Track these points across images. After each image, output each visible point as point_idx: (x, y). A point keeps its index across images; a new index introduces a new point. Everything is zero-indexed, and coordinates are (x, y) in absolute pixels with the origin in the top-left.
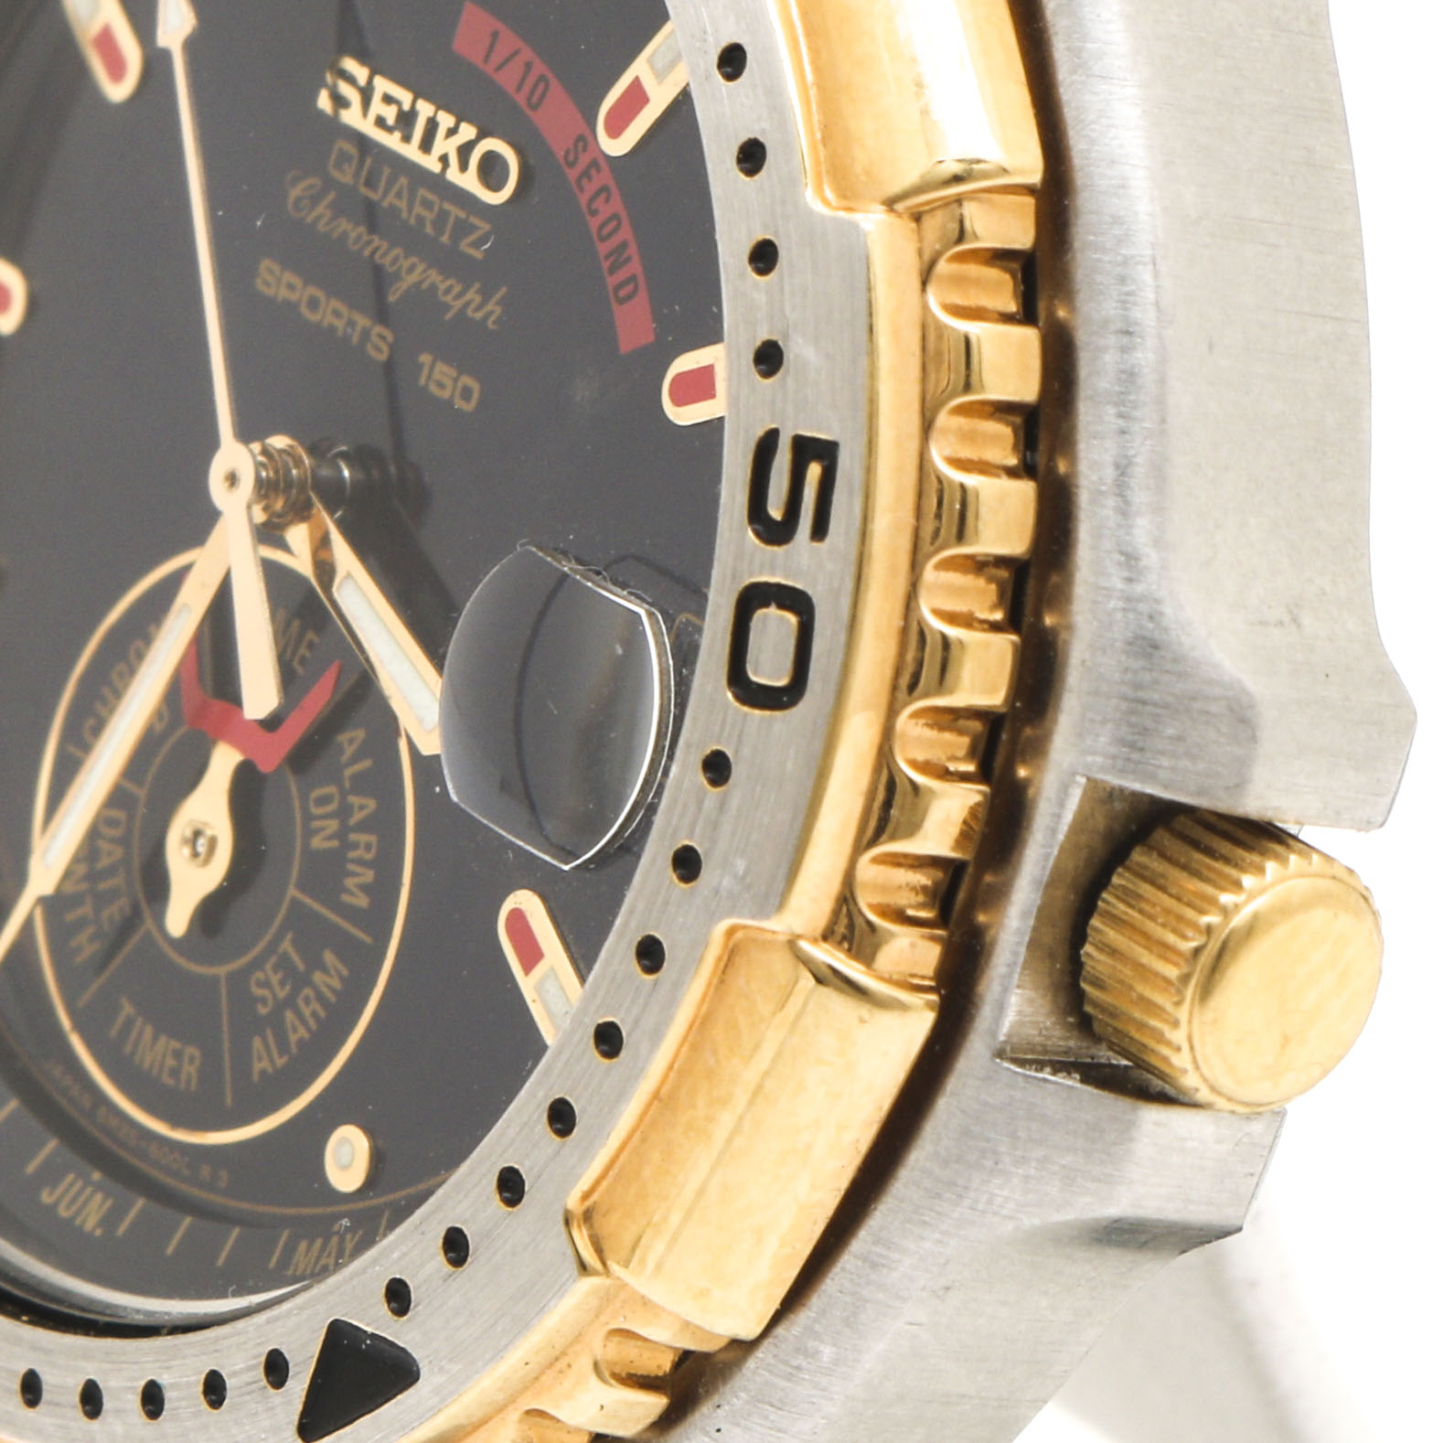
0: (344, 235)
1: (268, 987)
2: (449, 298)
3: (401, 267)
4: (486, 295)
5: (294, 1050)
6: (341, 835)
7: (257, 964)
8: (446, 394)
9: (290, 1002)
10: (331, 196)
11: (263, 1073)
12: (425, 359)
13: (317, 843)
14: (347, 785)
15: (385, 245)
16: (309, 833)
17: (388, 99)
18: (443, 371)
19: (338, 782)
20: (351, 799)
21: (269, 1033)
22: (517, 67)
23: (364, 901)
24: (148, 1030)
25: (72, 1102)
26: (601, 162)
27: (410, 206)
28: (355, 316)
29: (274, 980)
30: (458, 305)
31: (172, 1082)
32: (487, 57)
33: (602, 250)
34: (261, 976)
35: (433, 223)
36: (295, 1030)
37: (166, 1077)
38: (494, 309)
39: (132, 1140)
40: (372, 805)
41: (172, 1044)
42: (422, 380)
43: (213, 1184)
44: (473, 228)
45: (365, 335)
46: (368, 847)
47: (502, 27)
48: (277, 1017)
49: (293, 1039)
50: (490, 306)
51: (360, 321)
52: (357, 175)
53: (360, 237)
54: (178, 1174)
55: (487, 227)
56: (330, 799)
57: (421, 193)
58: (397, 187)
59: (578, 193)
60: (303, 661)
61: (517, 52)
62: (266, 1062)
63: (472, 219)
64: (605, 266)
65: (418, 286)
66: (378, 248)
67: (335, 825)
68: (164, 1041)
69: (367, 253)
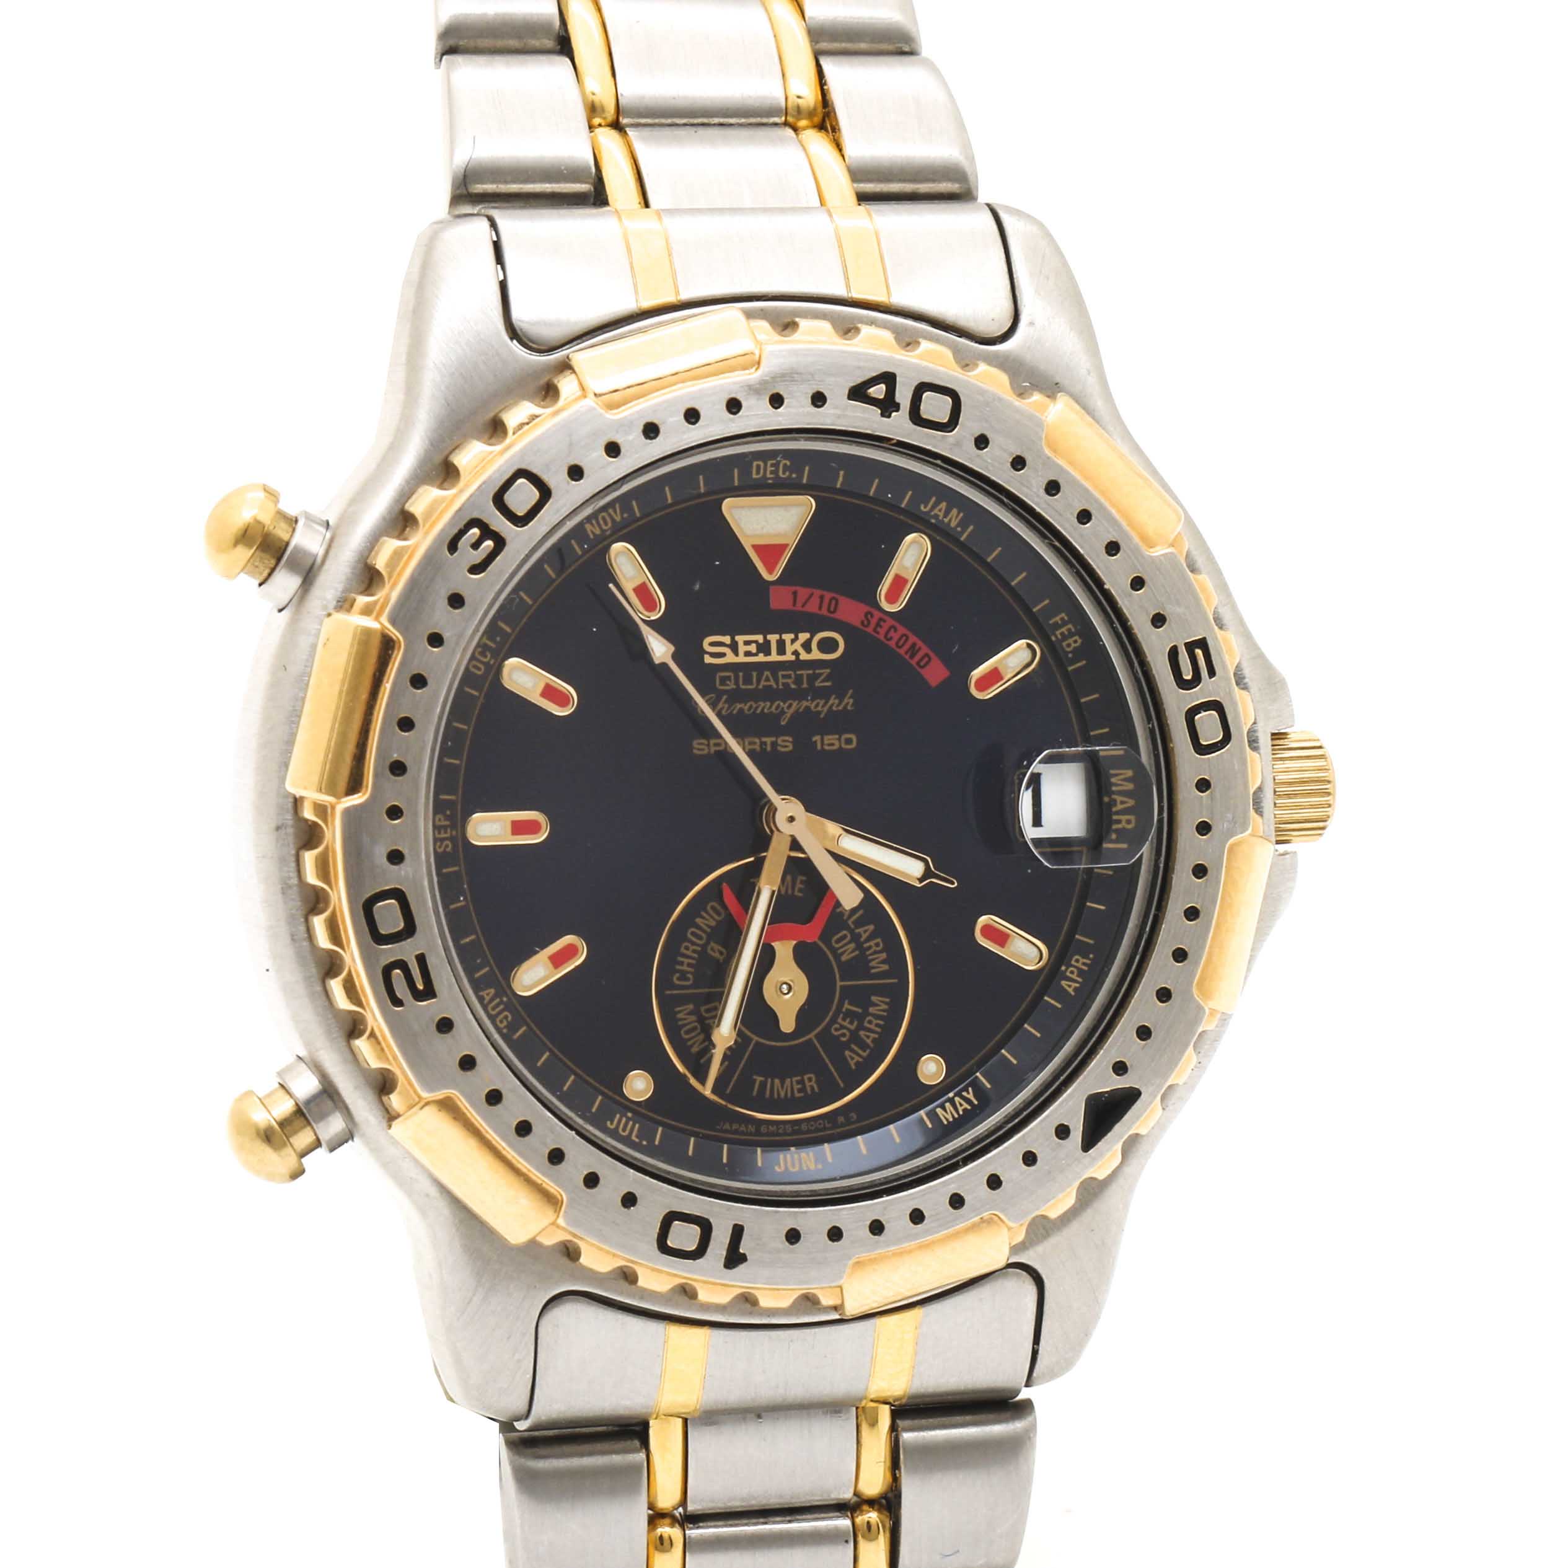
0: (741, 710)
1: (843, 1028)
2: (819, 709)
3: (783, 709)
4: (841, 698)
5: (872, 1045)
6: (859, 946)
7: (833, 1021)
8: (836, 747)
9: (861, 1027)
10: (725, 697)
11: (857, 1064)
12: (817, 738)
13: (844, 958)
14: (852, 926)
15: (768, 704)
16: (837, 957)
17: (747, 643)
18: (828, 739)
19: (848, 928)
20: (857, 931)
21: (853, 1046)
22: (815, 600)
23: (885, 967)
24: (777, 1081)
25: (743, 1133)
26: (885, 617)
27: (777, 681)
28: (764, 739)
29: (846, 1024)
30: (826, 709)
31: (802, 1095)
32: (794, 604)
33: (902, 651)
34: (837, 1026)
35: (794, 683)
36: (868, 1037)
37: (797, 1095)
38: (849, 701)
39: (789, 1129)
40: (871, 927)
41: (795, 1079)
42: (819, 747)
43: (849, 1122)
44: (821, 674)
45: (774, 744)
46: (877, 945)
47: (798, 588)
48: (855, 1038)
49: (869, 1041)
50: (846, 701)
51: (768, 740)
52: (737, 683)
53: (751, 707)
54: (825, 1129)
55: (828, 671)
56: (845, 937)
57: (780, 673)
58: (764, 677)
59: (876, 635)
60: (800, 890)
61: (812, 595)
62: (857, 1058)
63: (817, 671)
64: (907, 657)
65: (797, 712)
66: (764, 706)
67: (852, 946)
68: (788, 1081)
69: (759, 711)
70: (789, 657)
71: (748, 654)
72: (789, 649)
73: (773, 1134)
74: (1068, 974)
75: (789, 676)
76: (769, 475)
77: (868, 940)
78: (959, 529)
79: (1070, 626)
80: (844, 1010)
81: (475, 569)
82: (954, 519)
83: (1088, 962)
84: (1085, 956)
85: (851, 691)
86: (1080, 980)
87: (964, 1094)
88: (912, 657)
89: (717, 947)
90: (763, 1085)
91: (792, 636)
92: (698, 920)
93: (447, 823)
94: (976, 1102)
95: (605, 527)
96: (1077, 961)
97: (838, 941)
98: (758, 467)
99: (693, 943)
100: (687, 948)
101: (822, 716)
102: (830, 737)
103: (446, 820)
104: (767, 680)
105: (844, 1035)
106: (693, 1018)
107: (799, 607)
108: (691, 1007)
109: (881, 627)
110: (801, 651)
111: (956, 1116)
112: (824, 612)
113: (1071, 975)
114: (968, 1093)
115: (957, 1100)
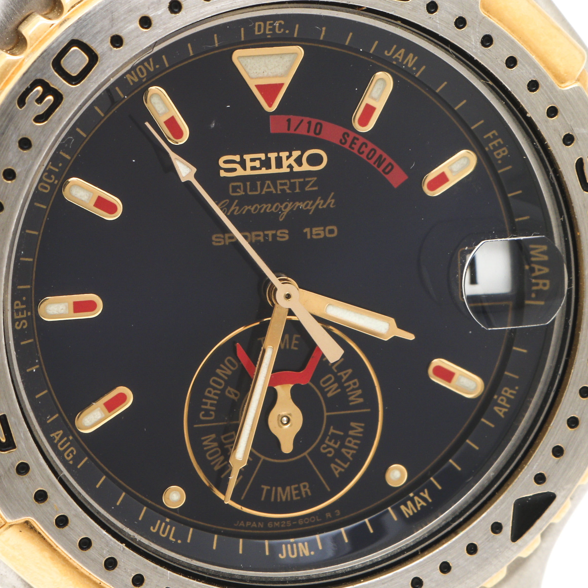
0: (249, 211)
1: (329, 447)
2: (308, 207)
3: (281, 209)
4: (325, 199)
5: (351, 459)
6: (341, 386)
7: (322, 442)
8: (322, 236)
9: (343, 446)
10: (236, 202)
11: (340, 473)
12: (307, 230)
13: (330, 395)
14: (336, 371)
15: (270, 205)
16: (324, 394)
17: (252, 160)
18: (315, 230)
19: (332, 372)
20: (339, 374)
21: (337, 460)
22: (304, 126)
23: (361, 400)
24: (280, 489)
25: (254, 529)
26: (357, 136)
27: (276, 188)
28: (266, 232)
29: (331, 444)
30: (314, 207)
31: (299, 498)
32: (289, 129)
33: (371, 162)
34: (324, 446)
35: (289, 189)
36: (348, 453)
37: (295, 498)
38: (331, 201)
39: (289, 524)
40: (350, 371)
41: (293, 487)
42: (309, 237)
43: (334, 517)
44: (309, 182)
45: (274, 236)
46: (354, 384)
47: (291, 117)
48: (339, 454)
49: (349, 456)
50: (329, 201)
51: (270, 233)
52: (245, 190)
53: (256, 208)
54: (316, 523)
55: (315, 179)
56: (330, 379)
57: (278, 182)
58: (266, 185)
59: (352, 150)
60: (296, 345)
61: (302, 121)
62: (340, 469)
63: (307, 179)
64: (375, 166)
65: (291, 210)
66: (267, 208)
67: (336, 385)
68: (288, 488)
69: (262, 211)
70: (285, 170)
71: (253, 168)
72: (285, 163)
73: (277, 528)
74: (499, 401)
75: (285, 184)
76: (267, 32)
77: (348, 380)
78: (414, 69)
79: (500, 140)
80: (330, 433)
81: (39, 119)
82: (411, 60)
83: (514, 392)
84: (512, 388)
85: (333, 194)
86: (508, 406)
87: (422, 494)
88: (379, 166)
89: (232, 390)
90: (269, 492)
91: (287, 154)
92: (218, 371)
93: (24, 306)
94: (430, 500)
95: (141, 76)
96: (506, 391)
97: (324, 383)
98: (260, 26)
99: (215, 388)
100: (210, 392)
101: (311, 213)
102: (317, 229)
103: (22, 304)
104: (269, 187)
105: (330, 452)
106: (215, 444)
107: (292, 131)
108: (213, 436)
109: (355, 144)
110: (294, 164)
111: (415, 511)
112: (312, 134)
113: (501, 403)
114: (424, 493)
115: (416, 498)
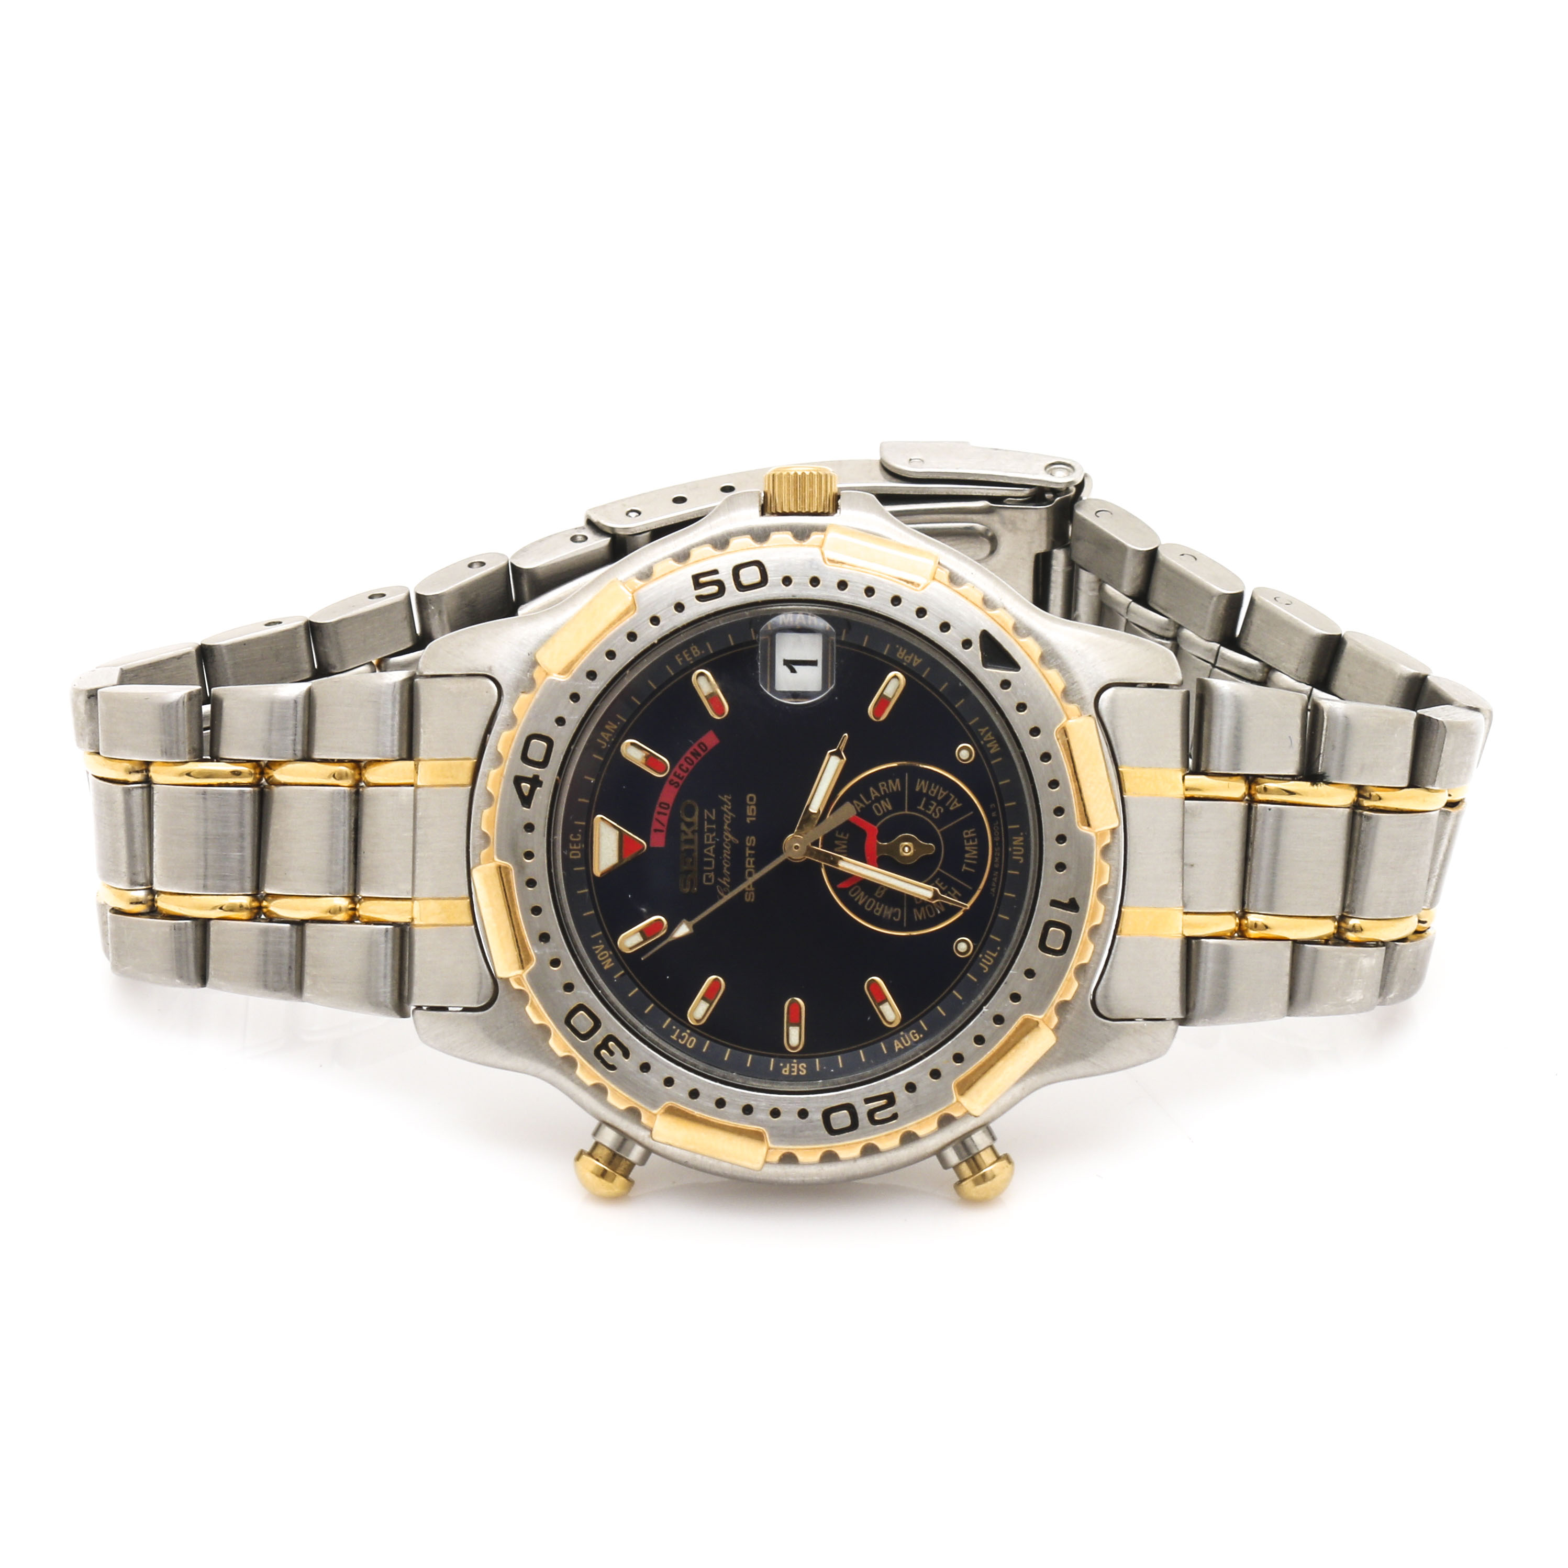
0: (728, 869)
1: (935, 810)
2: (729, 818)
3: (728, 841)
4: (723, 803)
5: (947, 792)
6: (883, 798)
7: (930, 816)
8: (754, 808)
9: (935, 799)
10: (720, 880)
11: (959, 802)
12: (748, 820)
13: (890, 808)
14: (870, 802)
15: (725, 851)
16: (889, 812)
18: (749, 813)
19: (871, 805)
20: (873, 798)
21: (947, 804)
22: (660, 817)
23: (898, 780)
24: (967, 856)
25: (998, 880)
26: (673, 773)
27: (710, 845)
28: (747, 855)
29: (932, 808)
30: (730, 814)
31: (976, 840)
32: (662, 831)
33: (696, 761)
34: (933, 815)
35: (712, 833)
36: (942, 794)
37: (976, 843)
38: (726, 798)
39: (997, 849)
40: (871, 789)
41: (966, 844)
42: (754, 819)
43: (996, 809)
44: (708, 816)
45: (751, 848)
46: (883, 786)
47: (652, 829)
48: (941, 803)
49: (945, 793)
50: (726, 800)
51: (748, 852)
52: (710, 871)
53: (726, 863)
54: (999, 825)
55: (706, 811)
56: (876, 807)
57: (706, 842)
58: (708, 853)
59: (685, 778)
60: (845, 835)
61: (657, 820)
62: (955, 802)
63: (706, 818)
64: (699, 758)
65: (730, 832)
66: (726, 853)
67: (882, 802)
68: (967, 848)
69: (729, 857)
72: (690, 836)
73: (1000, 860)
74: (909, 661)
75: (708, 837)
76: (579, 847)
77: (879, 791)
78: (619, 723)
79: (685, 652)
80: (923, 809)
81: (626, 1054)
82: (612, 727)
83: (901, 649)
84: (897, 650)
85: (720, 797)
86: (912, 655)
87: (982, 734)
88: (699, 755)
89: (877, 892)
90: (968, 865)
91: (683, 834)
92: (860, 903)
93: (788, 1065)
94: (987, 728)
95: (607, 956)
96: (900, 655)
97: (879, 812)
98: (572, 854)
99: (875, 907)
100: (877, 911)
101: (734, 816)
102: (748, 811)
103: (786, 1067)
104: (709, 851)
105: (940, 810)
106: (922, 909)
107: (664, 829)
108: (915, 911)
109: (679, 775)
110: (692, 829)
111: (995, 741)
112: (668, 812)
113: (910, 660)
114: (981, 732)
115: (985, 739)
